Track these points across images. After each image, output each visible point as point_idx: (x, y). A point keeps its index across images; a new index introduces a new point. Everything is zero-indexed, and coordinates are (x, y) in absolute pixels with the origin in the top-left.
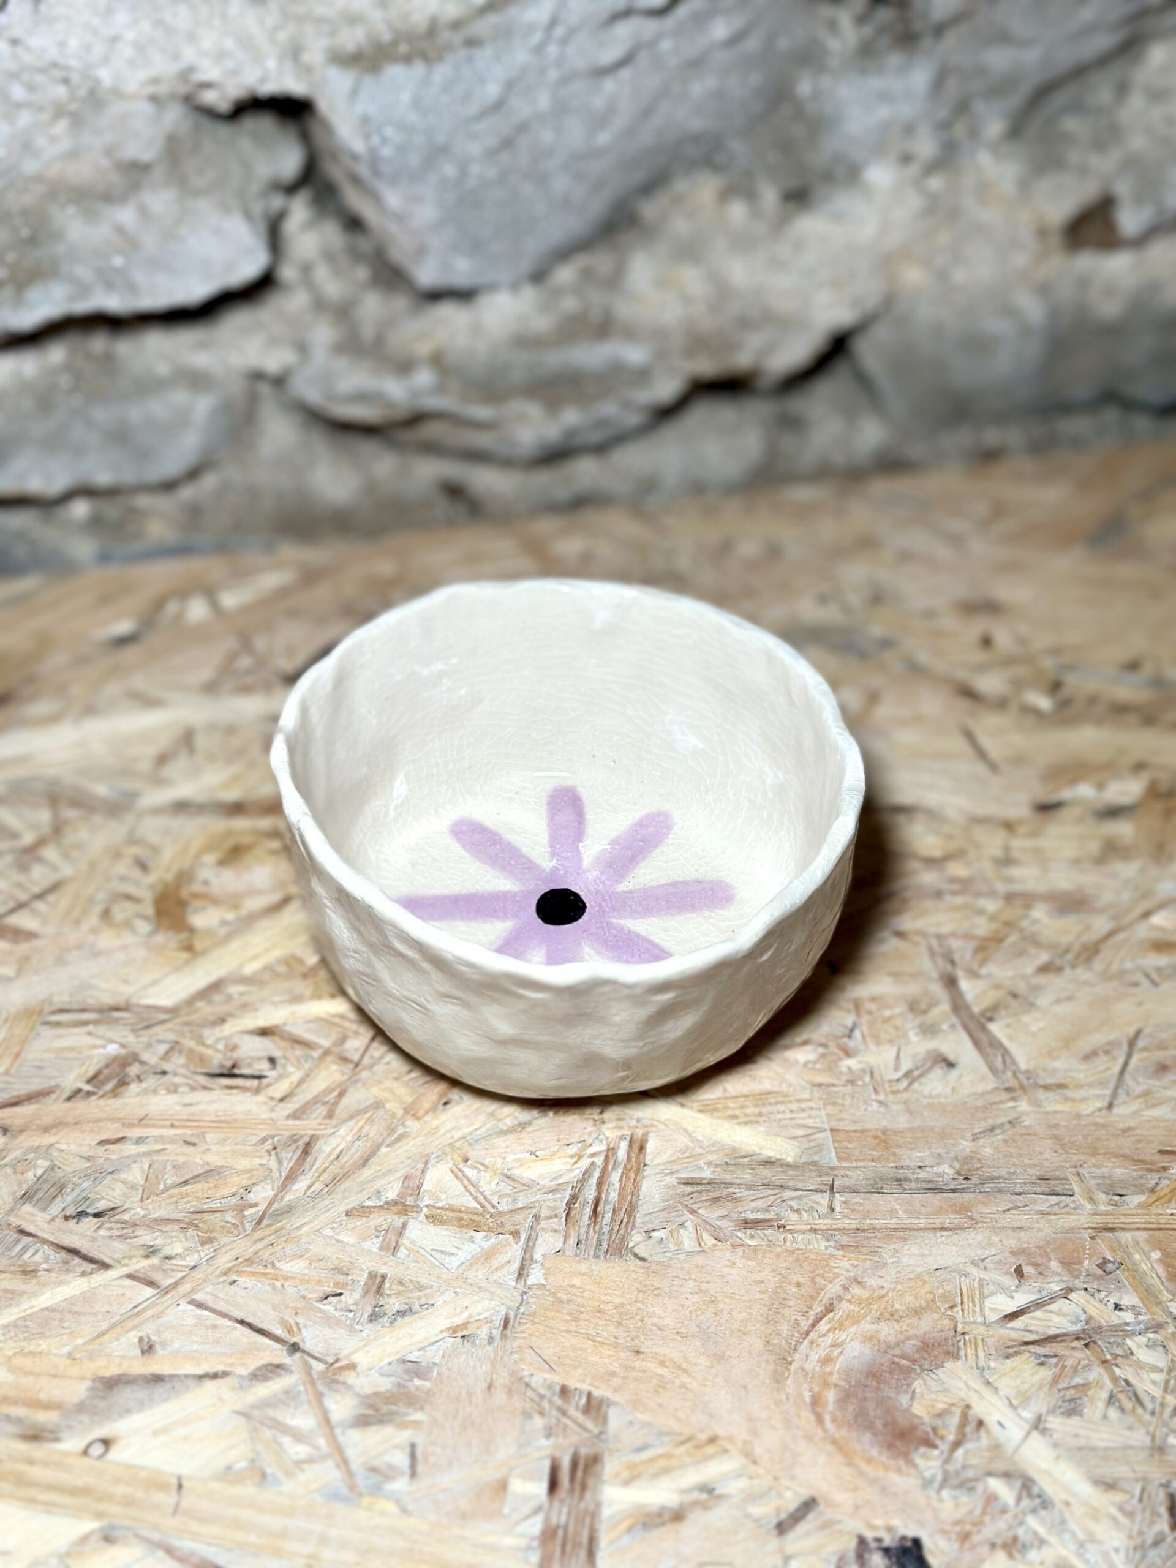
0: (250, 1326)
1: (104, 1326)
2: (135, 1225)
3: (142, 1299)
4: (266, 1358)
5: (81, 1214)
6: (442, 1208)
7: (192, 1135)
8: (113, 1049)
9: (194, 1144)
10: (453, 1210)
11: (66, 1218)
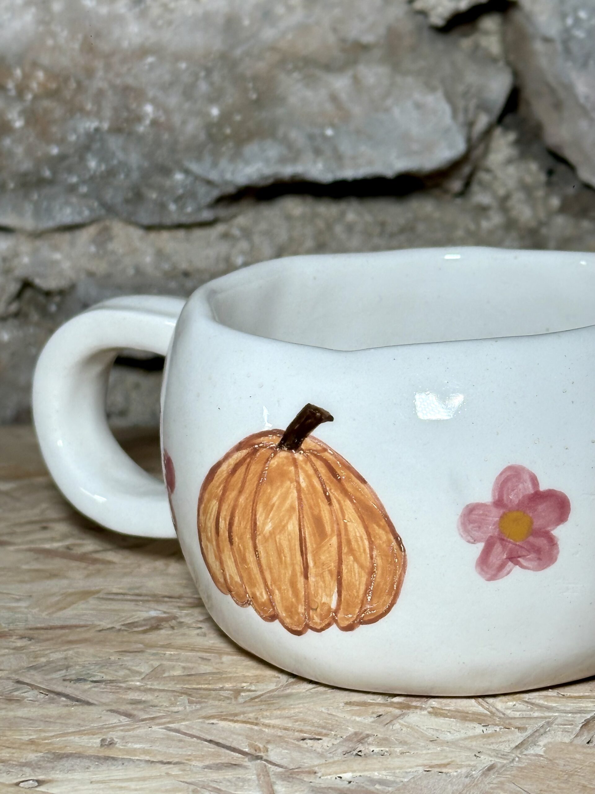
0: (218, 744)
1: (71, 730)
2: (130, 689)
3: (115, 721)
4: (224, 760)
5: (78, 680)
6: (449, 710)
7: (210, 656)
8: (153, 613)
9: (209, 660)
10: (459, 712)
11: (64, 680)
